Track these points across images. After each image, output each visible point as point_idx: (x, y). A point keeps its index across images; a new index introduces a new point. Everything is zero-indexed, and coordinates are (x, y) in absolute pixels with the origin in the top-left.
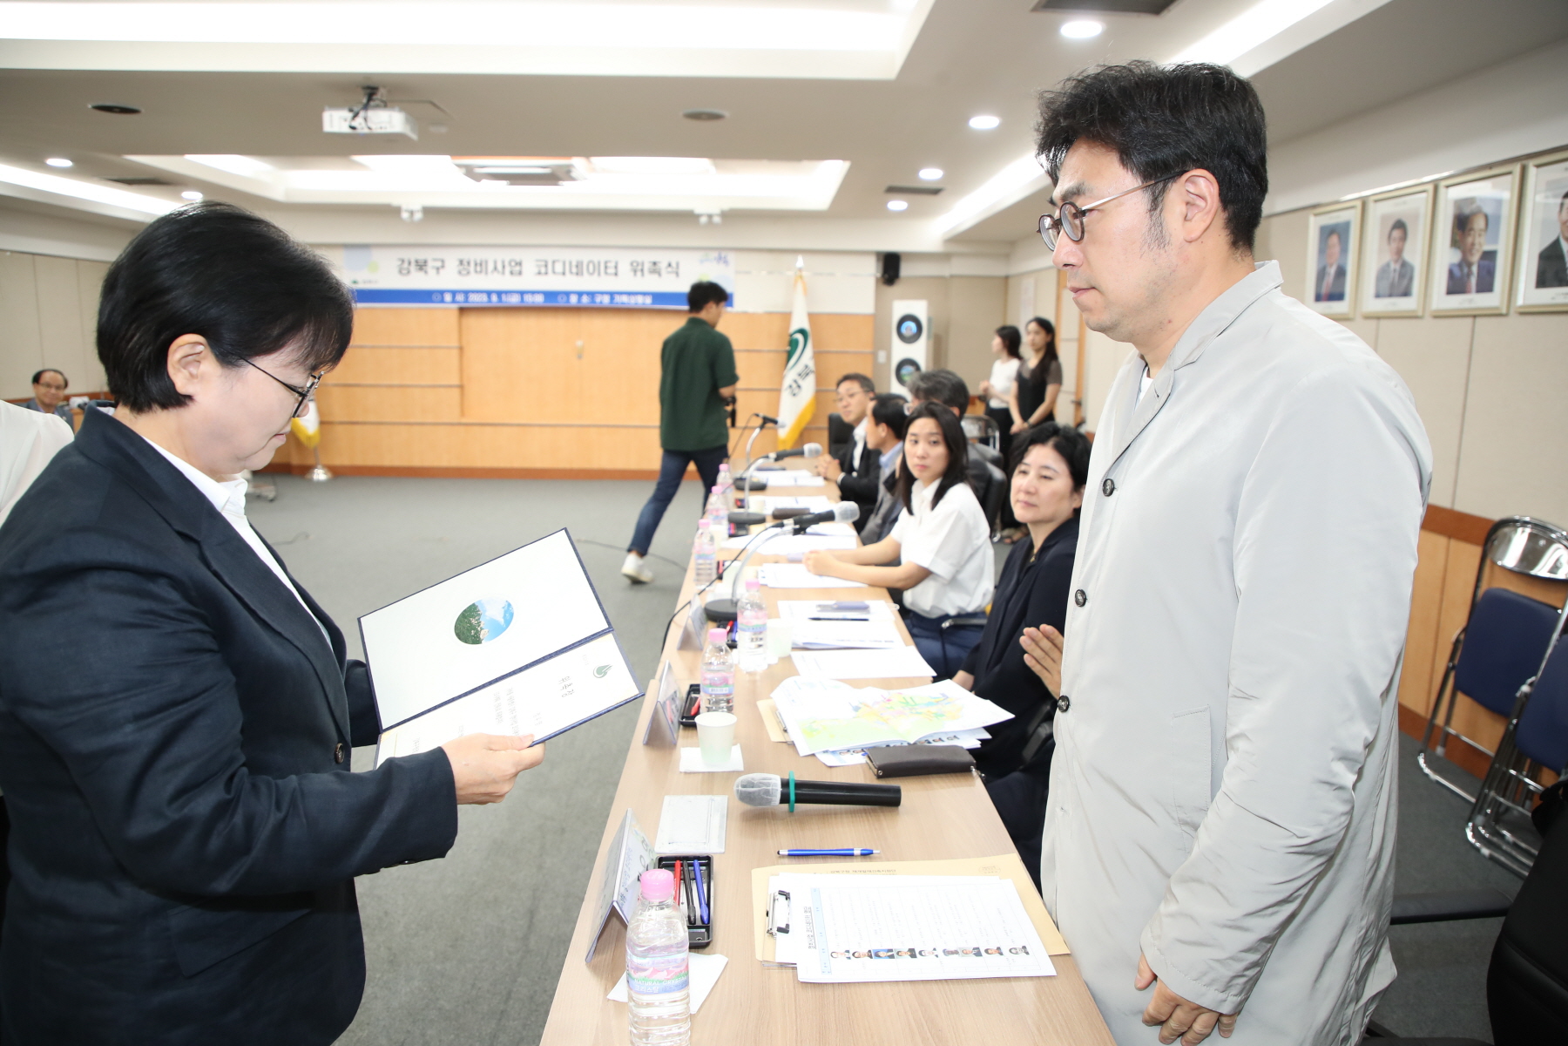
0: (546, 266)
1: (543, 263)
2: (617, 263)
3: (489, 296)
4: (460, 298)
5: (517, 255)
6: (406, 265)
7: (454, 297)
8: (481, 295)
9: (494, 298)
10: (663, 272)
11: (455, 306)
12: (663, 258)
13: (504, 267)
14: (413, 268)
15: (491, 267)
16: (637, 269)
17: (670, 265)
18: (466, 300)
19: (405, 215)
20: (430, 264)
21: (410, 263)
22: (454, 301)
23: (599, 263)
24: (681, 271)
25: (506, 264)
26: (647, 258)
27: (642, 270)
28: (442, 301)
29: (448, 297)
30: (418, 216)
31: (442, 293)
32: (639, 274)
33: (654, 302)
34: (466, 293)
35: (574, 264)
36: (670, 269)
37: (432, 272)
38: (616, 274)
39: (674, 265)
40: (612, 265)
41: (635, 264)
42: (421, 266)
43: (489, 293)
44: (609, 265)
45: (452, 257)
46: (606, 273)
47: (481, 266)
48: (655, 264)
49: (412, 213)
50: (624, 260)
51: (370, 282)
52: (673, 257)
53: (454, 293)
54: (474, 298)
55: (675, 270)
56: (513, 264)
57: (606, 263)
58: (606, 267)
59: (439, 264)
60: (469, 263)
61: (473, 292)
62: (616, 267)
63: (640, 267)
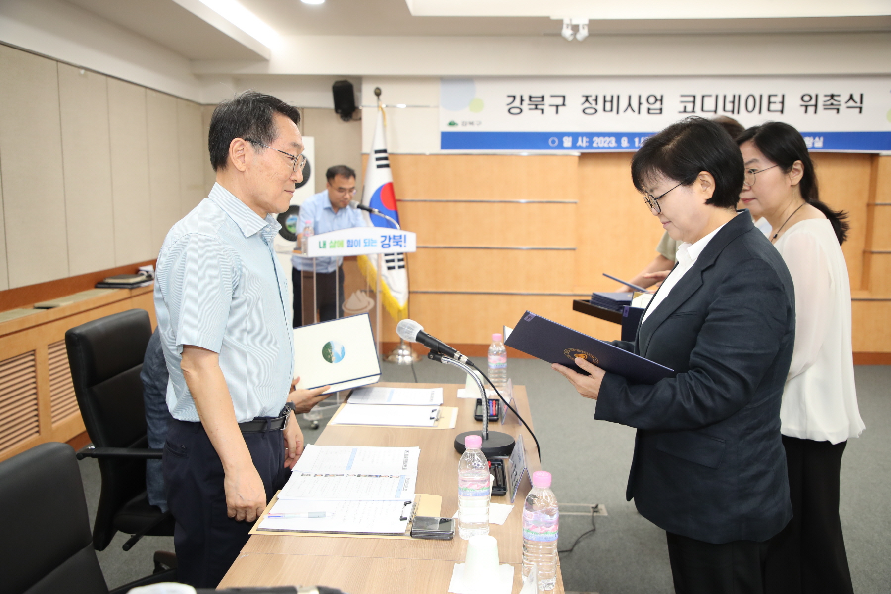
0: (694, 102)
1: (691, 99)
2: (783, 96)
3: (618, 141)
4: (582, 142)
5: (657, 87)
6: (517, 103)
7: (575, 142)
8: (607, 139)
9: (625, 142)
10: (843, 108)
11: (576, 153)
12: (843, 89)
13: (640, 104)
14: (525, 106)
15: (624, 103)
16: (809, 103)
17: (851, 98)
18: (590, 145)
19: (567, 32)
20: (548, 101)
21: (522, 100)
22: (574, 146)
23: (761, 96)
24: (864, 106)
25: (644, 100)
26: (822, 89)
27: (816, 106)
28: (561, 146)
29: (567, 142)
30: (583, 33)
31: (560, 135)
32: (811, 110)
33: (825, 145)
34: (590, 136)
35: (729, 98)
36: (851, 103)
37: (550, 111)
38: (782, 112)
39: (857, 98)
40: (779, 99)
41: (807, 98)
42: (537, 103)
43: (618, 136)
44: (772, 99)
45: (575, 93)
46: (769, 110)
47: (611, 104)
48: (832, 96)
49: (575, 28)
50: (793, 92)
51: (472, 123)
52: (856, 87)
53: (575, 136)
54: (598, 142)
55: (858, 103)
56: (652, 100)
57: (770, 96)
58: (769, 103)
59: (559, 101)
60: (596, 100)
61: (599, 134)
62: (783, 103)
63: (813, 102)
